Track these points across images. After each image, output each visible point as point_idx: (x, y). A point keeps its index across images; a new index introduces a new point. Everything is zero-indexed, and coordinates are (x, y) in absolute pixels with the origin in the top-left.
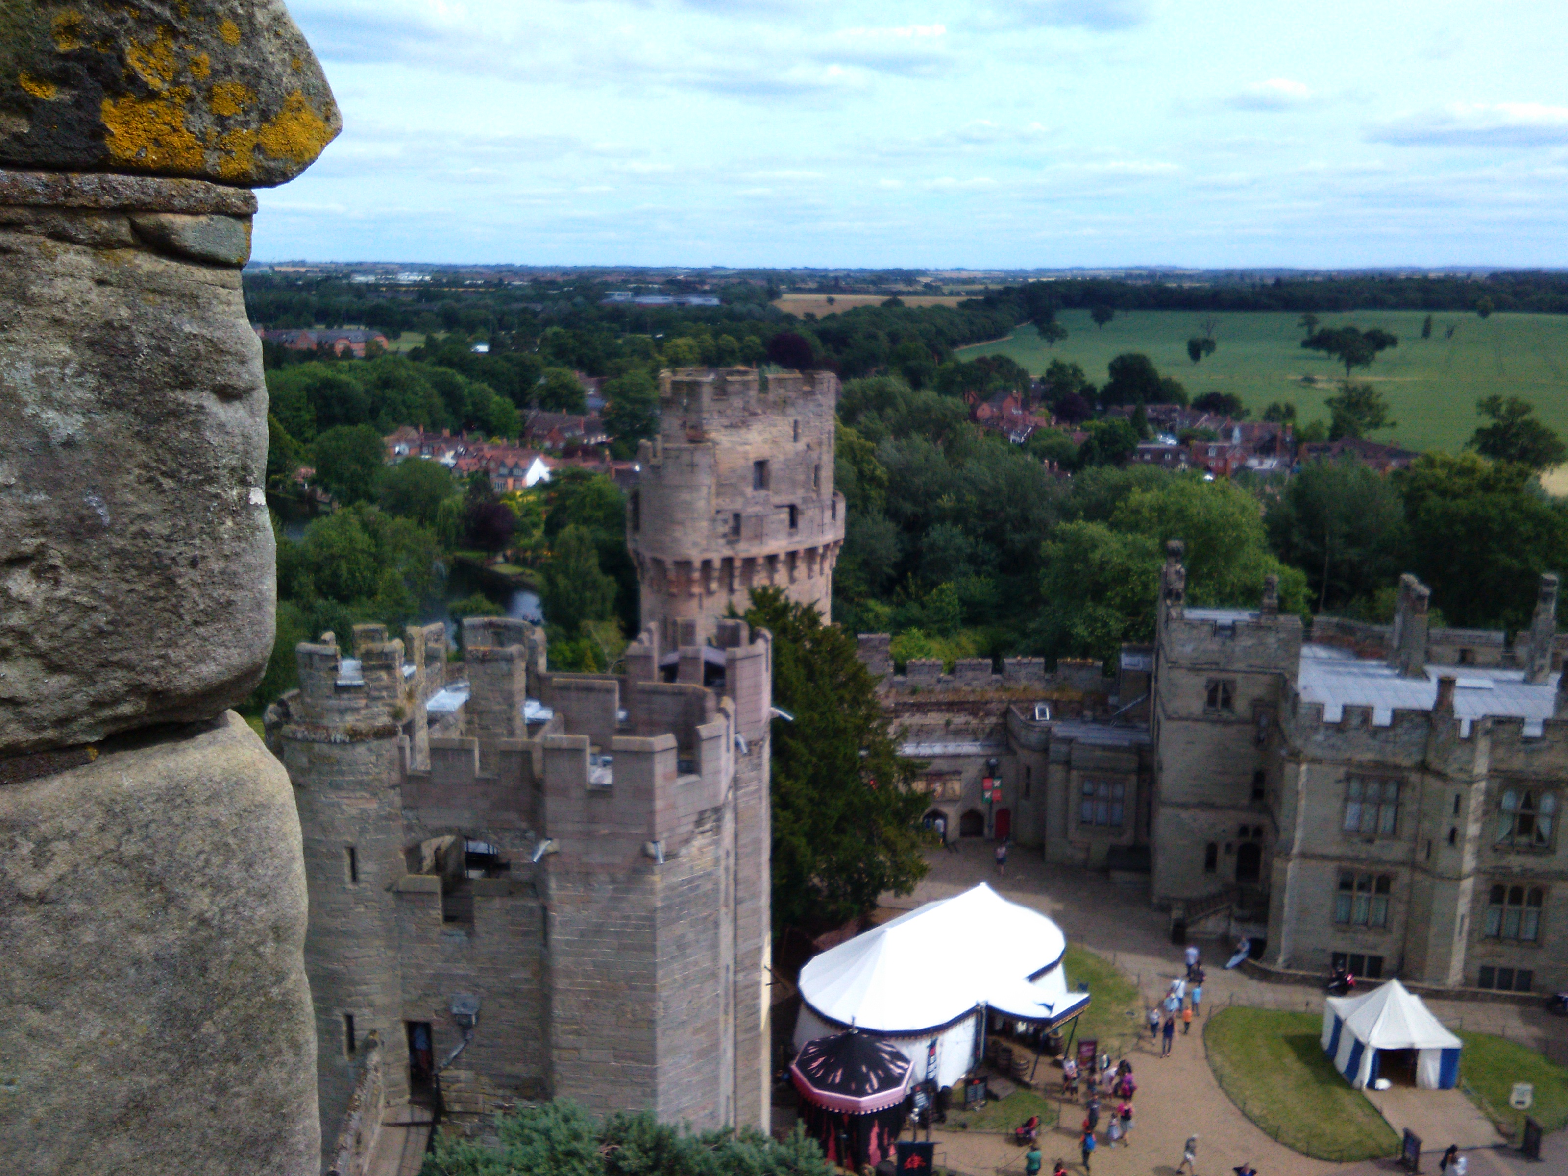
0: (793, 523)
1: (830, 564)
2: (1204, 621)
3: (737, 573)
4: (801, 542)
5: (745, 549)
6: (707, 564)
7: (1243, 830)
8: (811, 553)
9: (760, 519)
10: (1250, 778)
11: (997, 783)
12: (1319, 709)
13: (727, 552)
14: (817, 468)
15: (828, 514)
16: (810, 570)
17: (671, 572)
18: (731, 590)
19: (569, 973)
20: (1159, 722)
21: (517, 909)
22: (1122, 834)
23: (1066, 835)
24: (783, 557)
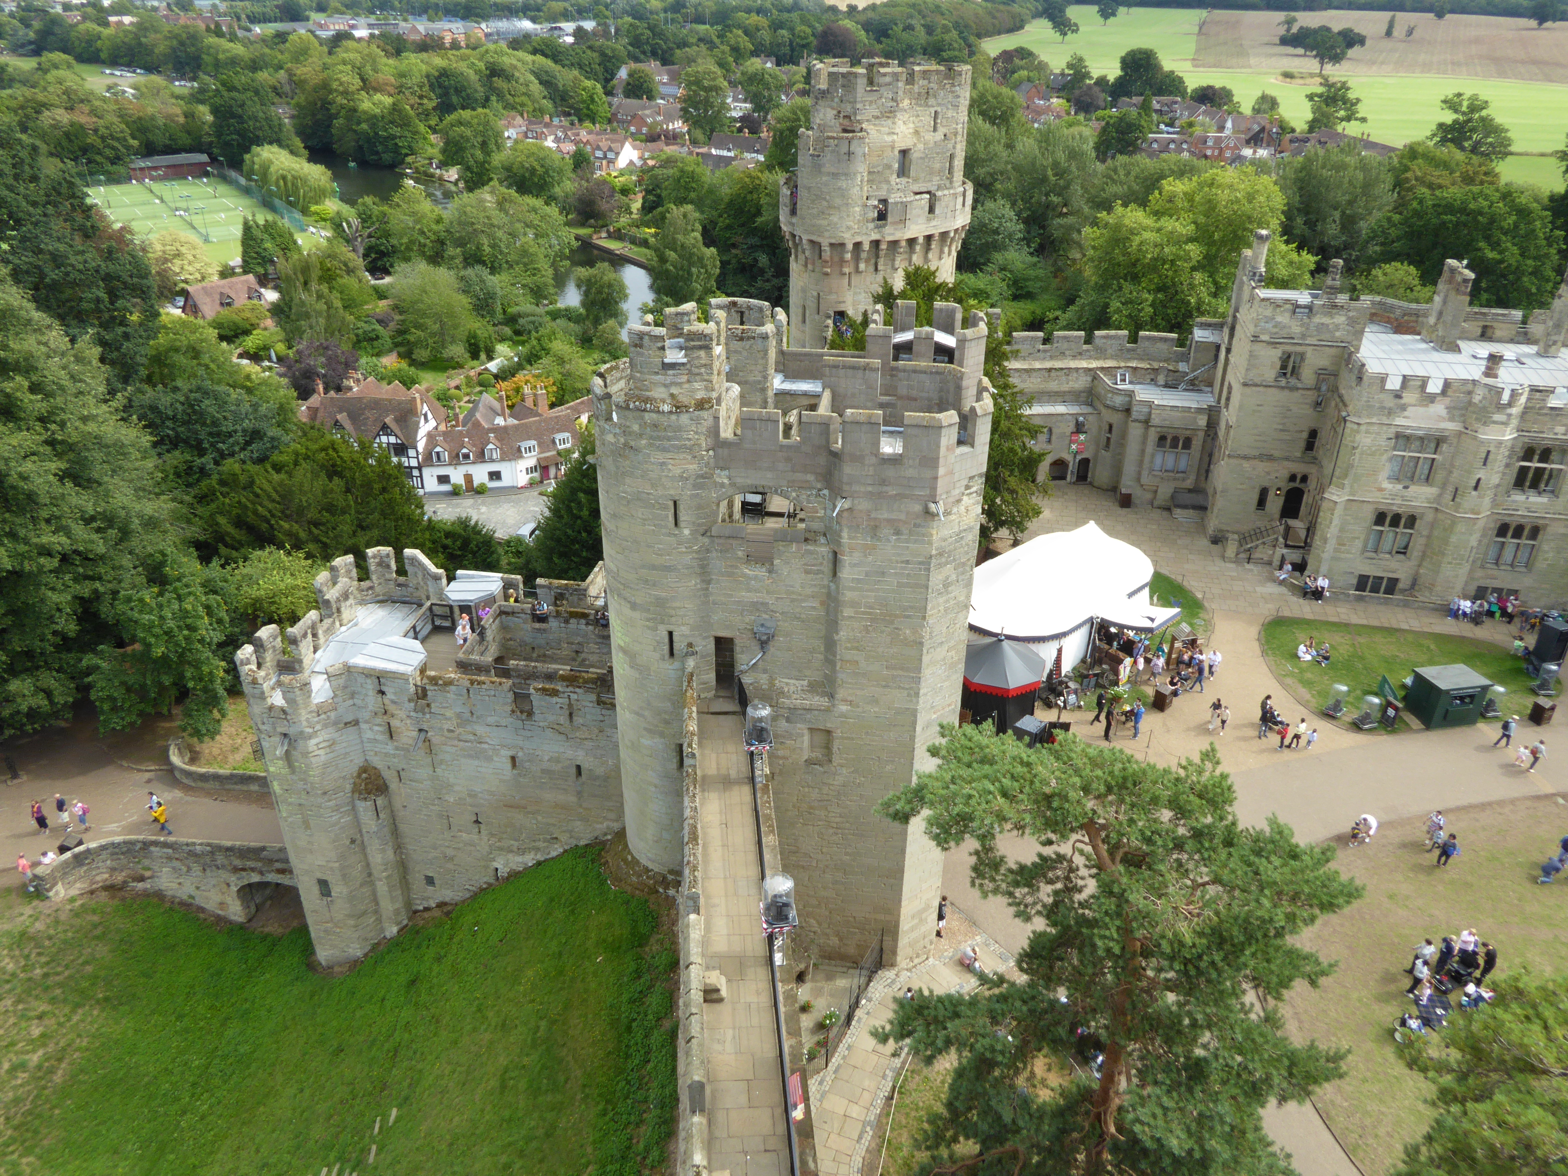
0: (931, 210)
1: (956, 246)
2: (1287, 301)
3: (882, 253)
4: (935, 227)
5: (891, 233)
6: (858, 245)
7: (1293, 478)
8: (944, 235)
9: (905, 205)
10: (1305, 435)
11: (1082, 437)
12: (1383, 379)
13: (875, 236)
14: (952, 157)
15: (960, 199)
16: (942, 252)
17: (827, 253)
18: (876, 270)
19: (854, 604)
20: (1230, 387)
21: (811, 553)
22: (1184, 480)
23: (1138, 480)
24: (921, 240)
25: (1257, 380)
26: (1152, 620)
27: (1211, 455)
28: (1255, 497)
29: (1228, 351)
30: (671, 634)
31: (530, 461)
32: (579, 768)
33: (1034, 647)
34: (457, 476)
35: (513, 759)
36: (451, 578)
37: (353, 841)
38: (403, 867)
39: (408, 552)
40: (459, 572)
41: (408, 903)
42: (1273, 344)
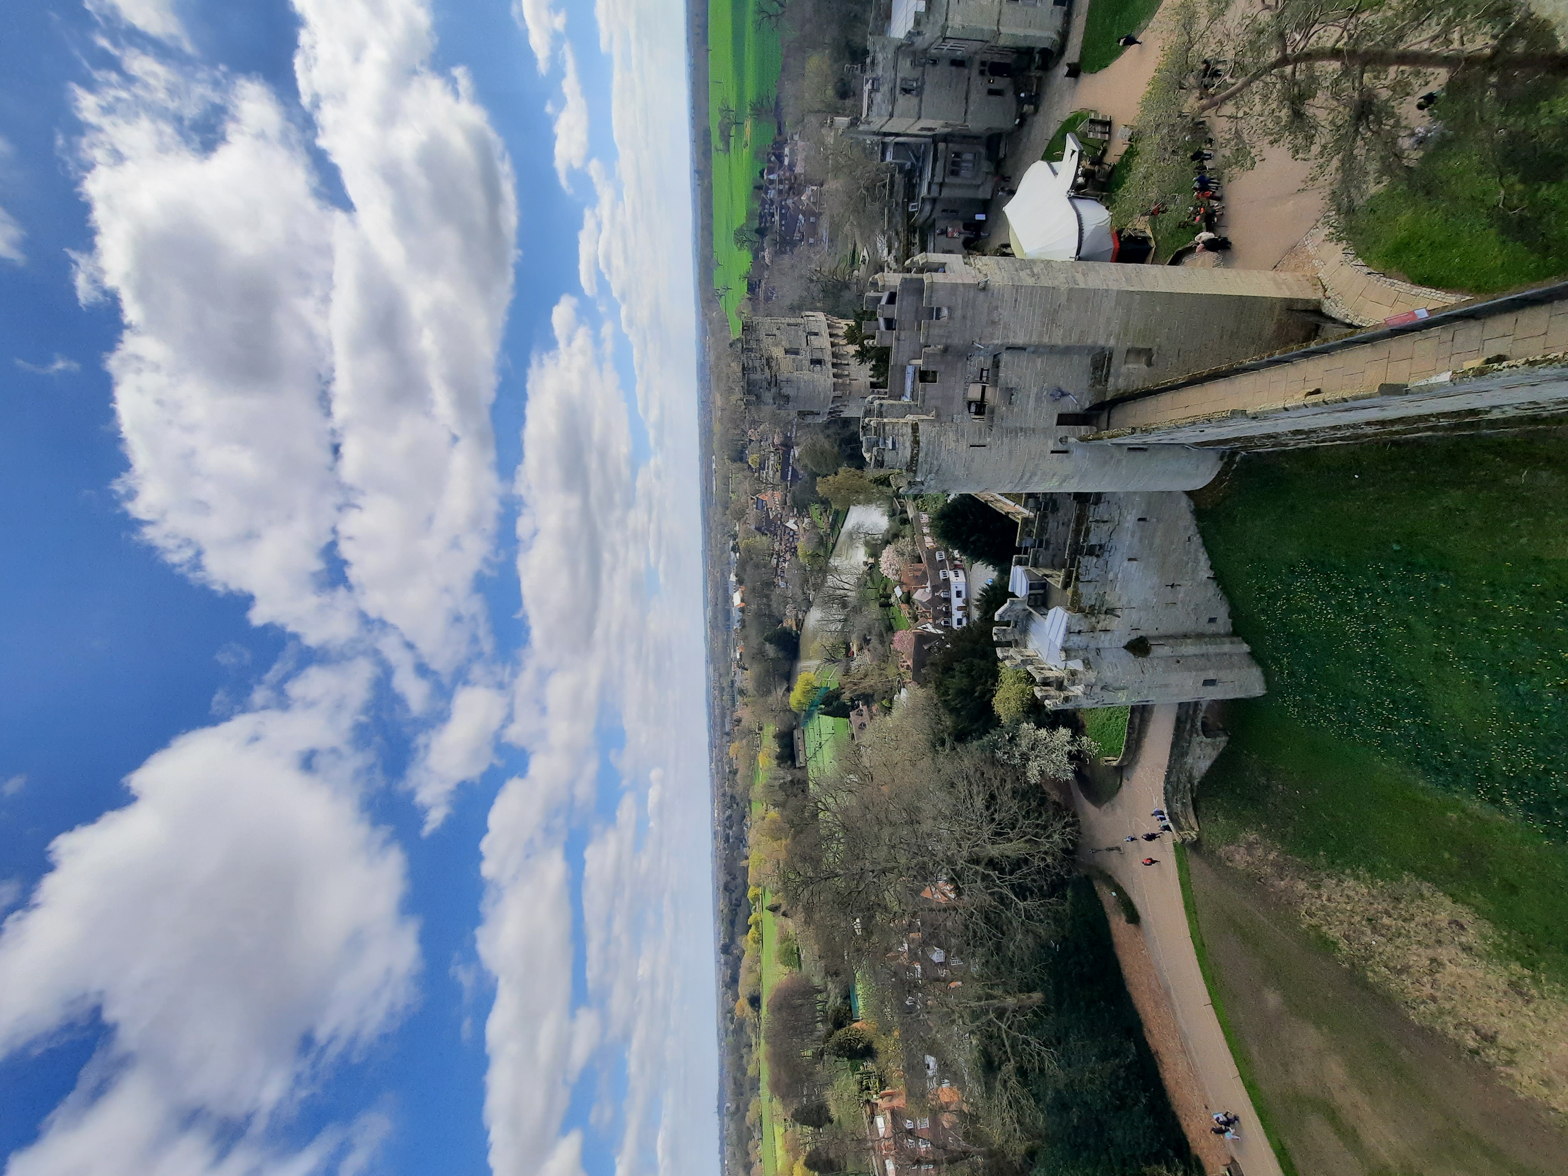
0: (816, 334)
1: (835, 319)
2: (869, 98)
3: (839, 361)
4: (825, 332)
5: (828, 358)
6: (835, 376)
7: (982, 72)
8: (829, 326)
9: (813, 349)
10: (954, 69)
11: (950, 229)
12: (918, 15)
13: (830, 366)
14: (789, 325)
15: (811, 318)
16: (838, 328)
17: (838, 393)
18: (848, 365)
19: (1041, 335)
20: (922, 129)
21: (1006, 364)
22: (980, 153)
23: (979, 186)
24: (832, 339)
25: (917, 108)
26: (1074, 152)
27: (965, 137)
28: (994, 99)
29: (897, 135)
30: (1052, 452)
31: (951, 574)
32: (1140, 520)
33: (1086, 235)
34: (957, 615)
35: (1130, 560)
36: (1013, 595)
37: (1178, 662)
38: (1200, 636)
39: (996, 618)
40: (1010, 590)
41: (1227, 635)
42: (894, 101)
